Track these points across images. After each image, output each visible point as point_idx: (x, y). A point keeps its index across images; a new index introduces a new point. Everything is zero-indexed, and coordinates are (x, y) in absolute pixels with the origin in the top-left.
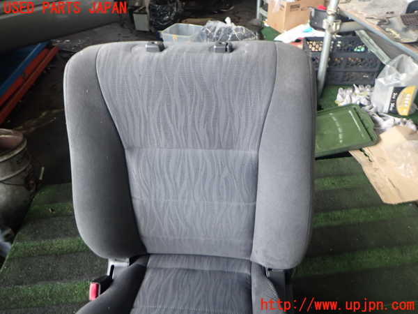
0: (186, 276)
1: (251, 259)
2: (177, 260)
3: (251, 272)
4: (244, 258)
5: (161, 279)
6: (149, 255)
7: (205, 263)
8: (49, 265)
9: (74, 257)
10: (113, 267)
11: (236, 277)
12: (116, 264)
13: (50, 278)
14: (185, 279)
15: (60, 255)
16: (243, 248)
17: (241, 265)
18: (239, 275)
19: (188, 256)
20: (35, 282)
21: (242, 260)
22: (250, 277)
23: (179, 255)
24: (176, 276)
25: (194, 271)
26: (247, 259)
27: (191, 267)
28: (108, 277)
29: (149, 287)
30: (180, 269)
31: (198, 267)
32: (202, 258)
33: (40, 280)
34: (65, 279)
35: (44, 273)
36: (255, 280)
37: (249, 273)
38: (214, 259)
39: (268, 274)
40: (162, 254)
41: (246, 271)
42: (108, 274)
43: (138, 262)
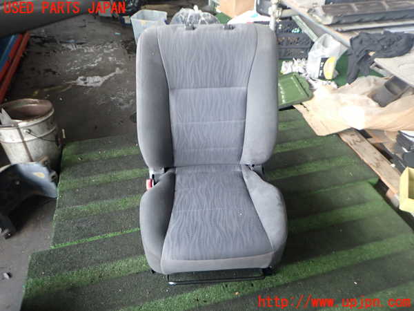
1: (241, 163)
3: (241, 169)
5: (187, 178)
6: (175, 167)
7: (212, 168)
10: (153, 175)
12: (155, 173)
13: (96, 199)
14: (203, 176)
17: (235, 167)
18: (235, 172)
22: (241, 172)
24: (196, 176)
26: (238, 163)
27: (204, 171)
30: (197, 173)
32: (210, 166)
38: (218, 165)
39: (252, 168)
41: (239, 170)
43: (170, 171)
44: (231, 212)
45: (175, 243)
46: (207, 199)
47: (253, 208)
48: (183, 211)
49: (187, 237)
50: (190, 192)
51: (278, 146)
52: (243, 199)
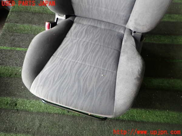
0: (92, 29)
1: (126, 27)
2: (89, 21)
3: (124, 32)
4: (122, 25)
5: (80, 28)
6: (75, 16)
7: (103, 24)
8: (29, 17)
9: (41, 15)
10: (57, 19)
11: (116, 33)
12: (59, 17)
14: (92, 30)
15: (35, 13)
16: (124, 18)
17: (120, 28)
18: (118, 33)
19: (94, 20)
20: (24, 23)
21: (121, 26)
22: (124, 35)
23: (90, 18)
24: (87, 28)
25: (96, 27)
26: (124, 26)
27: (95, 25)
28: (55, 22)
29: (74, 30)
30: (89, 25)
31: (99, 26)
32: (102, 22)
33: (26, 23)
34: (37, 25)
35: (28, 20)
36: (125, 36)
37: (123, 33)
38: (108, 24)
39: (133, 34)
40: (82, 17)
41: (122, 32)
42: (55, 21)
43: (70, 19)
44: (95, 70)
45: (41, 84)
46: (84, 52)
47: (115, 72)
48: (61, 57)
49: (52, 81)
50: (74, 42)
51: (168, 15)
52: (111, 61)
